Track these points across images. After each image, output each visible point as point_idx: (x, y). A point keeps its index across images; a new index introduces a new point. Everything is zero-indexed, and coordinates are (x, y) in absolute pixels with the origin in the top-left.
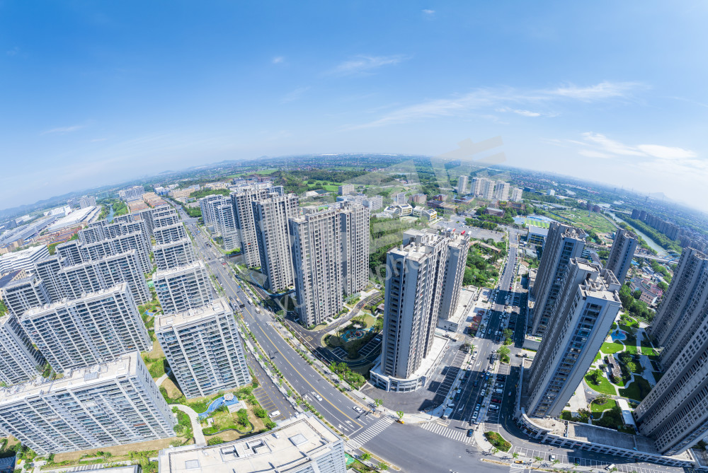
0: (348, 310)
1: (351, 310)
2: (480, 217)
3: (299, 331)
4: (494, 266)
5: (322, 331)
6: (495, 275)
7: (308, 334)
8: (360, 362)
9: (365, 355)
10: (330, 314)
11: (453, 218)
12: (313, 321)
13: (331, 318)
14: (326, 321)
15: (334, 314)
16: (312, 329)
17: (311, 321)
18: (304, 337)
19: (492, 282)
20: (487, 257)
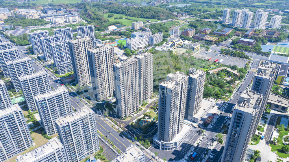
0: (142, 109)
1: (143, 109)
2: (233, 46)
3: (118, 121)
4: (231, 85)
5: (129, 120)
6: (230, 92)
7: (123, 122)
8: (148, 135)
9: (151, 132)
10: (133, 111)
11: (212, 48)
12: (125, 115)
13: (134, 114)
14: (131, 115)
15: (135, 112)
16: (124, 119)
17: (124, 115)
18: (121, 124)
19: (227, 96)
20: (228, 79)
